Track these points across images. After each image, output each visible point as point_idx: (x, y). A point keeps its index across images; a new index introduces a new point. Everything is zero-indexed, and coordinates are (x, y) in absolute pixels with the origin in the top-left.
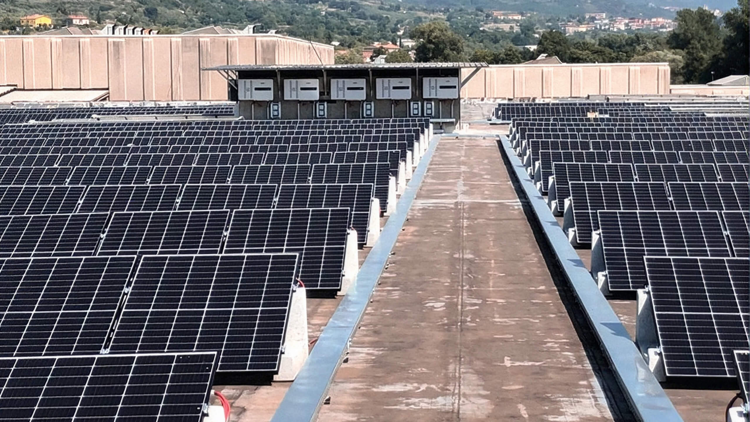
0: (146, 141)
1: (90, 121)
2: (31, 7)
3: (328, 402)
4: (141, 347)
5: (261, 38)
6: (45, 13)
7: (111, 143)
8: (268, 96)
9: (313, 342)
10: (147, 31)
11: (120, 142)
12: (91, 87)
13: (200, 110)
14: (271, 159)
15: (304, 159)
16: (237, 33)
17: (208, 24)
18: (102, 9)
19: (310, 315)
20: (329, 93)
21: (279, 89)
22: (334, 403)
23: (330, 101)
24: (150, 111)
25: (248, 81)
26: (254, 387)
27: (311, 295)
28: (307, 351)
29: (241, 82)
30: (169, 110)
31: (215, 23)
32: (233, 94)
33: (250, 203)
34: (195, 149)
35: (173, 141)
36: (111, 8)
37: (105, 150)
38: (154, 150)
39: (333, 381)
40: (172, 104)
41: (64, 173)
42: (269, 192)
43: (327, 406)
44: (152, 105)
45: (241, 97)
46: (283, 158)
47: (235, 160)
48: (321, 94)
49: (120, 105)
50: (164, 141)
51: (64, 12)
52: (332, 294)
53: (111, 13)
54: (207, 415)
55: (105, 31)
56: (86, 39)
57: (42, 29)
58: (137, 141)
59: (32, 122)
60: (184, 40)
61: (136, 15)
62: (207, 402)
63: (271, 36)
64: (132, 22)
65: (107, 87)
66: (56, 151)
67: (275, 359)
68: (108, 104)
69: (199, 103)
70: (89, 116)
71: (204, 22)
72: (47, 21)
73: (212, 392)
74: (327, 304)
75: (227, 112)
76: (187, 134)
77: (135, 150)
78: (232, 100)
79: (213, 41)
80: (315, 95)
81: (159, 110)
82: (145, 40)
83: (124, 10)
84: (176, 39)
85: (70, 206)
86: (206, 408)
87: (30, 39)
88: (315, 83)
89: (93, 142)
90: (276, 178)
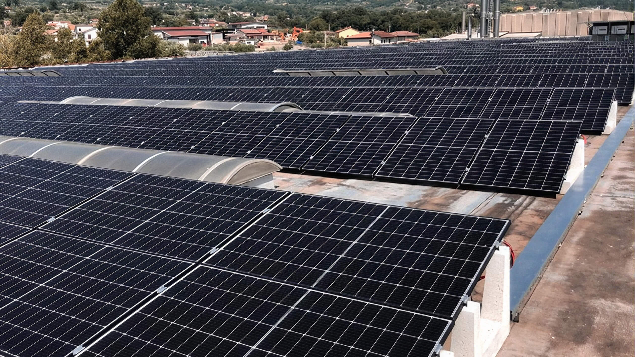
0: (555, 50)
1: (535, 43)
2: (515, 4)
3: (623, 142)
4: (564, 118)
5: (603, 11)
6: (521, 6)
7: (543, 50)
8: (605, 32)
9: (618, 121)
10: (558, 10)
11: (546, 50)
12: (536, 31)
13: (577, 39)
14: (604, 56)
15: (618, 55)
16: (594, 9)
17: (582, 7)
18: (542, 3)
19: (618, 111)
20: (630, 31)
21: (609, 30)
22: (626, 143)
23: (630, 34)
24: (557, 39)
25: (597, 27)
26: (594, 136)
27: (619, 105)
28: (615, 124)
29: (594, 27)
30: (565, 39)
31: (585, 6)
32: (591, 32)
33: (595, 71)
34: (575, 53)
35: (566, 50)
36: (545, 3)
37: (541, 53)
38: (558, 53)
39: (626, 135)
40: (565, 37)
41: (526, 61)
42: (604, 67)
43: (623, 144)
44: (558, 37)
45: (594, 33)
46: (609, 55)
47: (590, 56)
48: (627, 31)
49: (546, 37)
50: (563, 50)
51: (528, 5)
52: (627, 105)
53: (544, 5)
54: (578, 142)
55: (542, 11)
56: (535, 14)
57: (519, 11)
58: (552, 50)
59: (514, 44)
60: (572, 13)
61: (554, 5)
62: (578, 138)
63: (608, 10)
64: (552, 8)
65: (541, 31)
66: (522, 53)
67: (603, 126)
68: (541, 37)
69: (576, 36)
70: (535, 42)
71: (580, 6)
72: (521, 8)
73: (580, 135)
74: (625, 108)
75: (587, 39)
76: (571, 47)
77: (551, 53)
78: (589, 34)
79: (583, 13)
80: (624, 32)
81: (561, 39)
82: (557, 14)
83: (549, 3)
84: (569, 13)
85: (528, 72)
86: (577, 140)
87: (514, 15)
88: (625, 27)
89: (536, 50)
90: (606, 62)
